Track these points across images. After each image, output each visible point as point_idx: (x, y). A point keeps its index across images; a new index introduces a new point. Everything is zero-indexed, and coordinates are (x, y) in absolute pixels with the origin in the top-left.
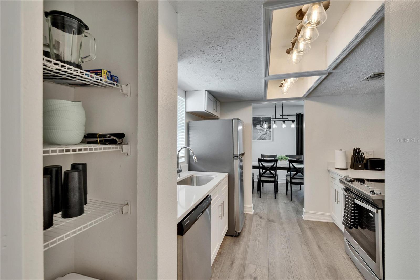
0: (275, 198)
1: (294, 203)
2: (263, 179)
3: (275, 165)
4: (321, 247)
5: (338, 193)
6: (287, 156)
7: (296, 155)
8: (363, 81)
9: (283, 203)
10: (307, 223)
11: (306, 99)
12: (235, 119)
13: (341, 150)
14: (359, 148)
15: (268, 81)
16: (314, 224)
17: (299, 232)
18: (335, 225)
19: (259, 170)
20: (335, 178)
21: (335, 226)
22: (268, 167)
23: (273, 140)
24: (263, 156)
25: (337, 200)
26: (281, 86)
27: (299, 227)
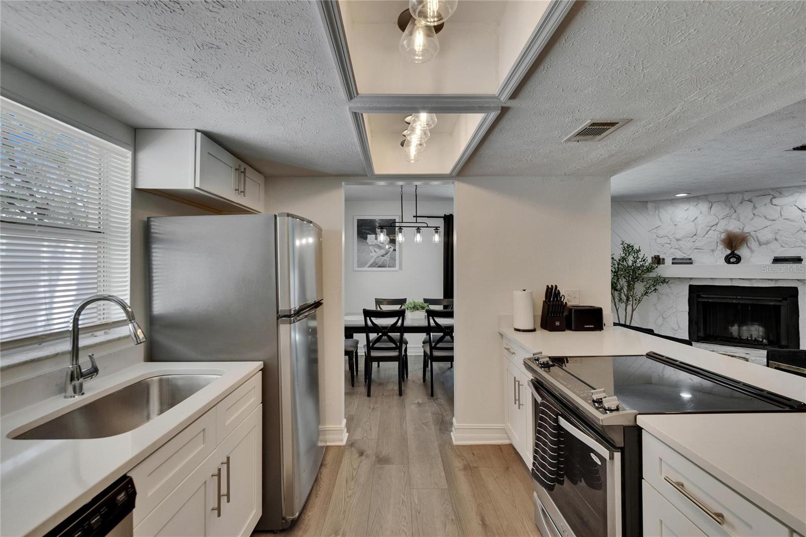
0: (401, 394)
1: (436, 401)
2: (374, 354)
3: (400, 322)
4: (488, 522)
5: (521, 386)
6: (426, 301)
7: (445, 297)
8: (569, 140)
9: (415, 404)
10: (458, 453)
11: (459, 181)
12: (281, 215)
13: (524, 290)
14: (556, 286)
15: (362, 114)
16: (473, 454)
17: (444, 484)
18: (514, 449)
19: (365, 334)
20: (514, 352)
21: (513, 452)
22: (385, 328)
23: (400, 268)
24: (379, 302)
25: (517, 400)
26: (402, 145)
27: (442, 467)
